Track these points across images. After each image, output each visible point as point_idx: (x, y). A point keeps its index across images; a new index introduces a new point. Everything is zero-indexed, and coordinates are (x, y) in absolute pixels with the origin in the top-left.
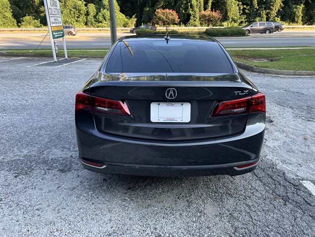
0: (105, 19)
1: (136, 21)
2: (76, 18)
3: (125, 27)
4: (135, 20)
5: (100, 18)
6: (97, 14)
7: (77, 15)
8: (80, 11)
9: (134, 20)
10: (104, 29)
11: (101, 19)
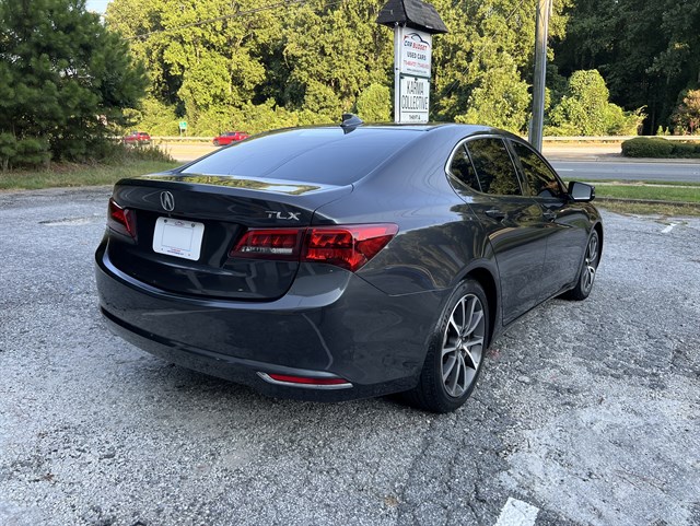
0: (568, 118)
1: (644, 121)
2: (504, 118)
3: (611, 134)
4: (642, 118)
5: (556, 115)
6: (552, 107)
7: (507, 112)
8: (517, 102)
9: (639, 118)
10: (558, 138)
11: (558, 117)
